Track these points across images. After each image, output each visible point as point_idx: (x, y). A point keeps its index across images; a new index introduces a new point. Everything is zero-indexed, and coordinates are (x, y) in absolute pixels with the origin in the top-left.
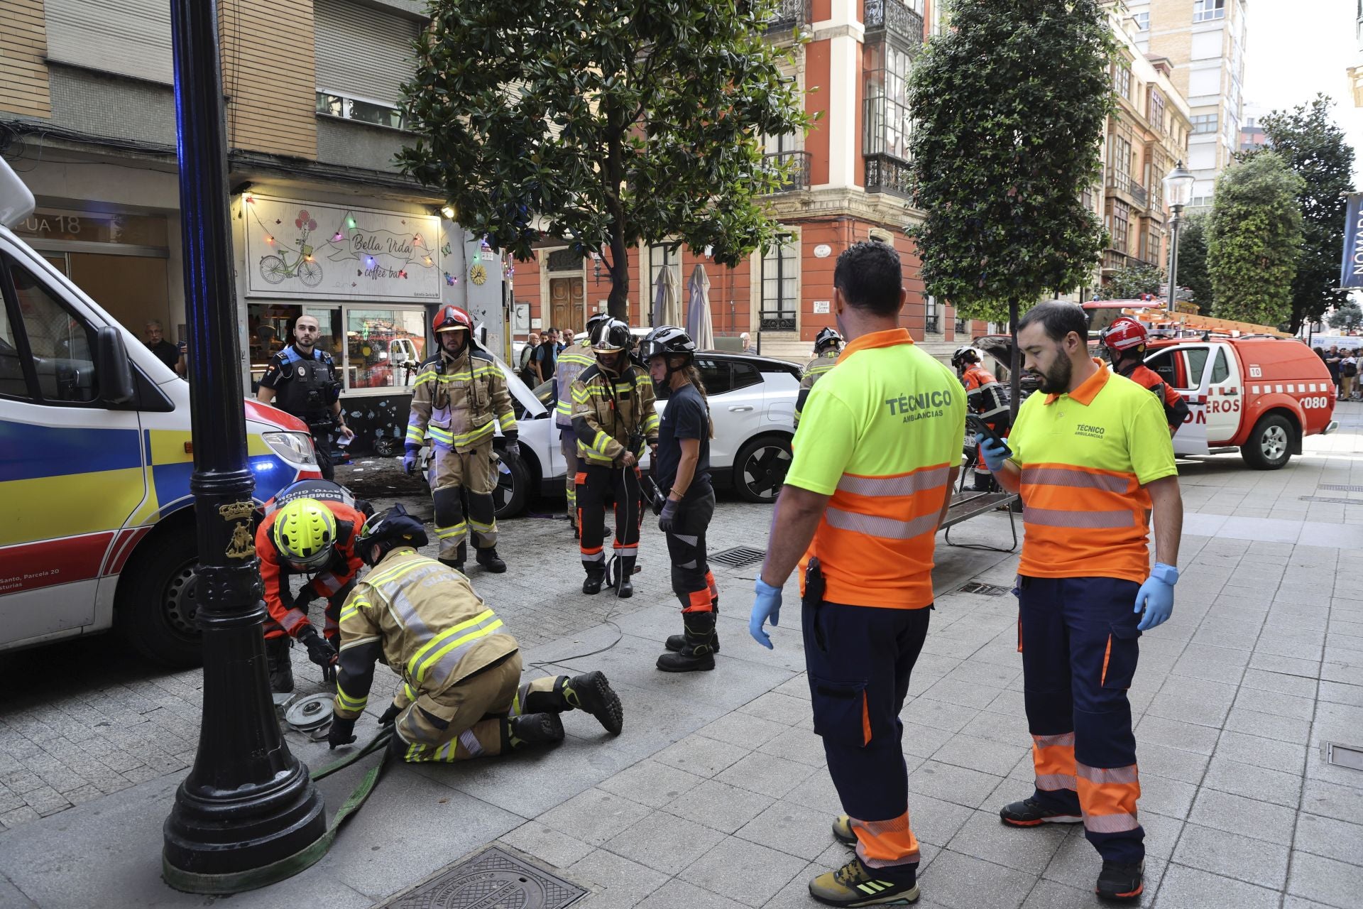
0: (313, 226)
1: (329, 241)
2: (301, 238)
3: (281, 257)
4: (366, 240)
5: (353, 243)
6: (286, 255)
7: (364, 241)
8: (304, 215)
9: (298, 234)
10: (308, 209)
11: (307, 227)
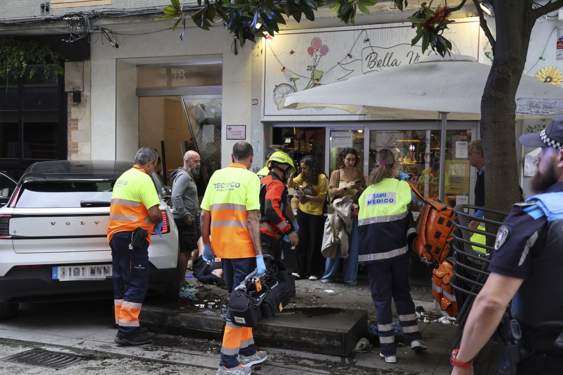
0: (325, 51)
1: (339, 63)
2: (312, 64)
3: (292, 84)
4: (381, 57)
5: (366, 63)
6: (297, 82)
7: (378, 59)
8: (316, 42)
9: (310, 60)
10: (321, 36)
11: (318, 53)
